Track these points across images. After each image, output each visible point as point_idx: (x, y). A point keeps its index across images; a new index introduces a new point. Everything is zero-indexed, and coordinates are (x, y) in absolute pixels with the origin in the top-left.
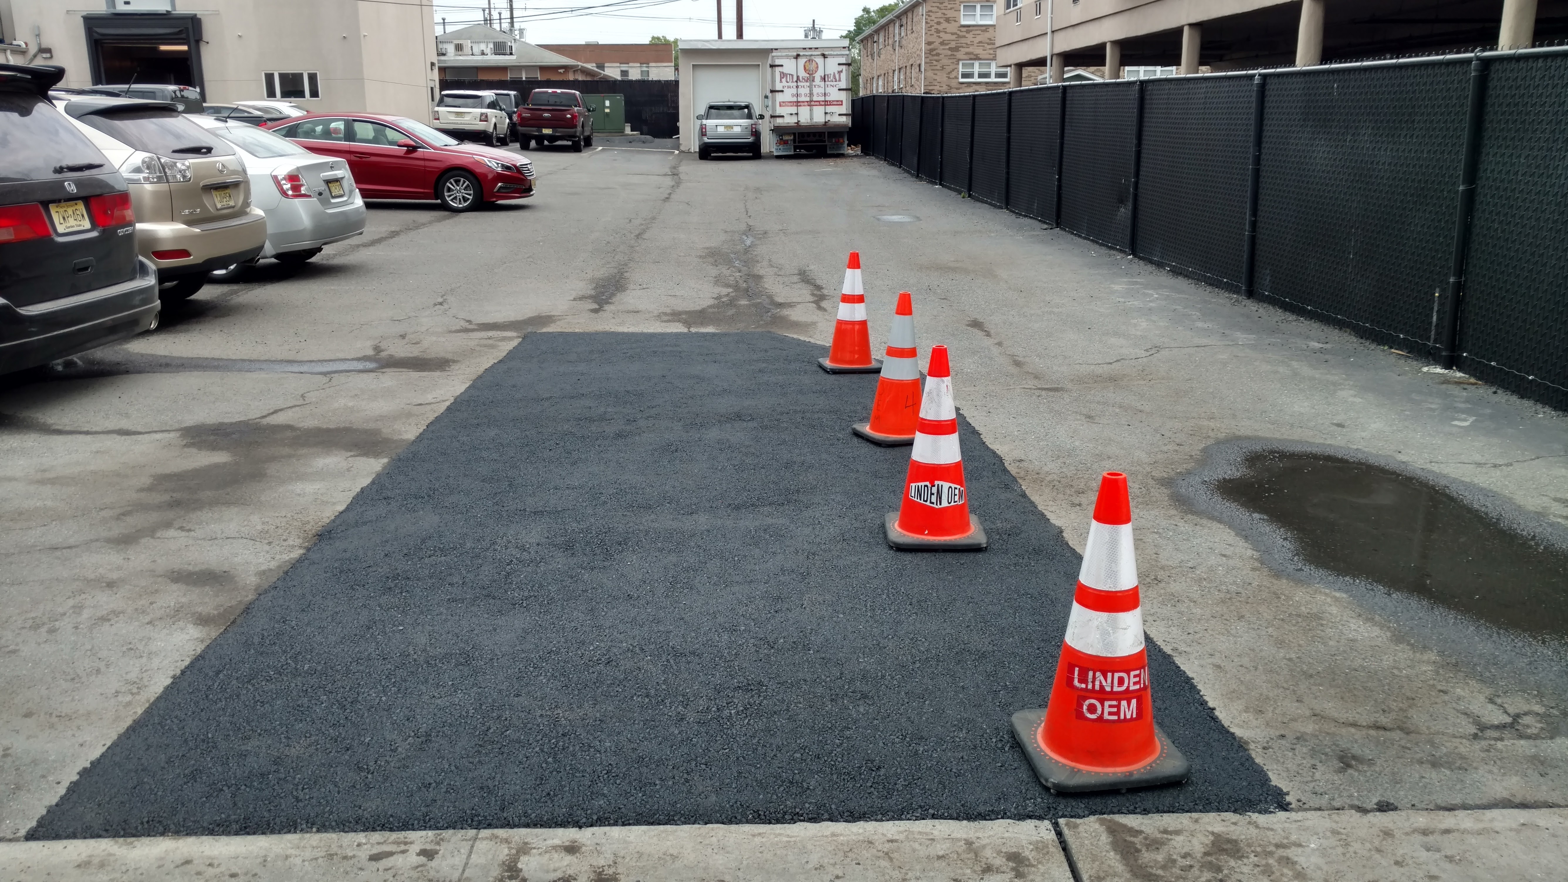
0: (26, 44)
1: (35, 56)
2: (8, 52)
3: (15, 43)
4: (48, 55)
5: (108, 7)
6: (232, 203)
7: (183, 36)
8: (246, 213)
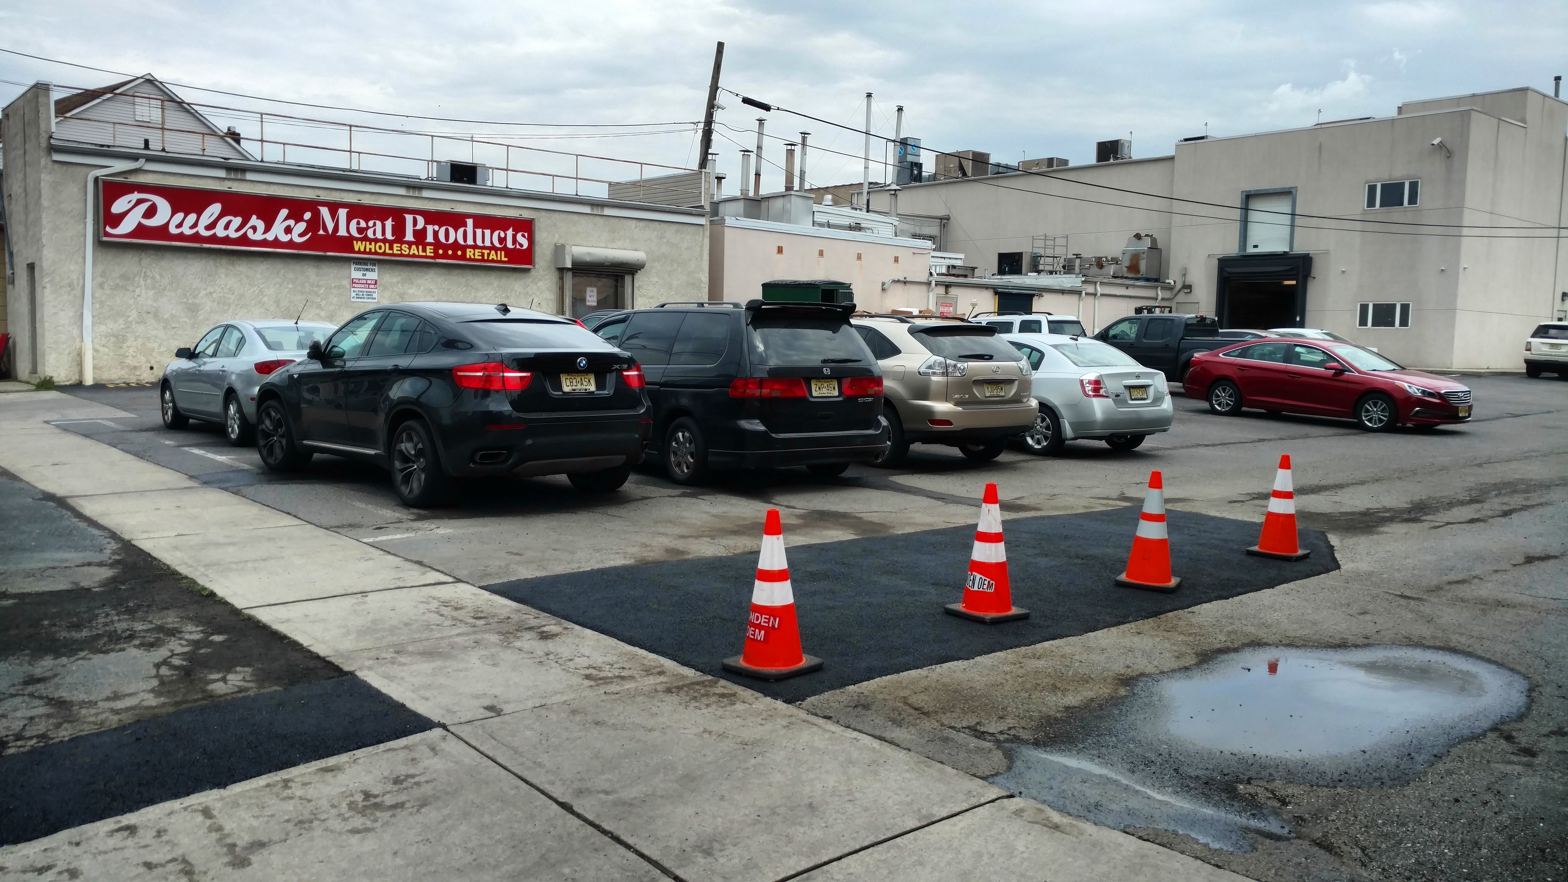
0: (1175, 282)
1: (1179, 291)
2: (1159, 288)
3: (1167, 281)
4: (1189, 290)
5: (1240, 251)
6: (1002, 394)
7: (1293, 273)
8: (1020, 402)
